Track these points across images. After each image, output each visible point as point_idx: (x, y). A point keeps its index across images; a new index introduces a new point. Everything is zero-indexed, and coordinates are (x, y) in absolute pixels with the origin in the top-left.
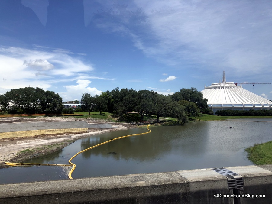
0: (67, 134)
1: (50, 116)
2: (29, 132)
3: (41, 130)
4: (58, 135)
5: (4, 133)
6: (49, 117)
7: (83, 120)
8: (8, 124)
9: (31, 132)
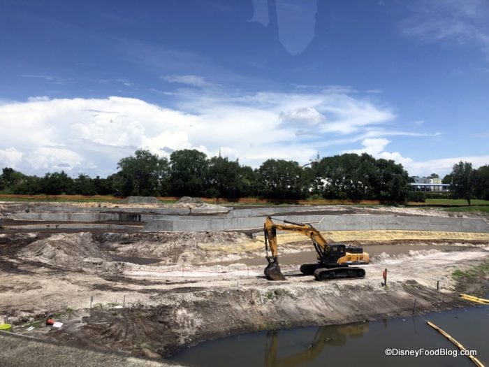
0: (450, 243)
1: (396, 206)
2: (377, 233)
3: (396, 231)
4: (433, 243)
5: (340, 232)
6: (394, 208)
7: (465, 217)
8: (337, 216)
9: (381, 234)
